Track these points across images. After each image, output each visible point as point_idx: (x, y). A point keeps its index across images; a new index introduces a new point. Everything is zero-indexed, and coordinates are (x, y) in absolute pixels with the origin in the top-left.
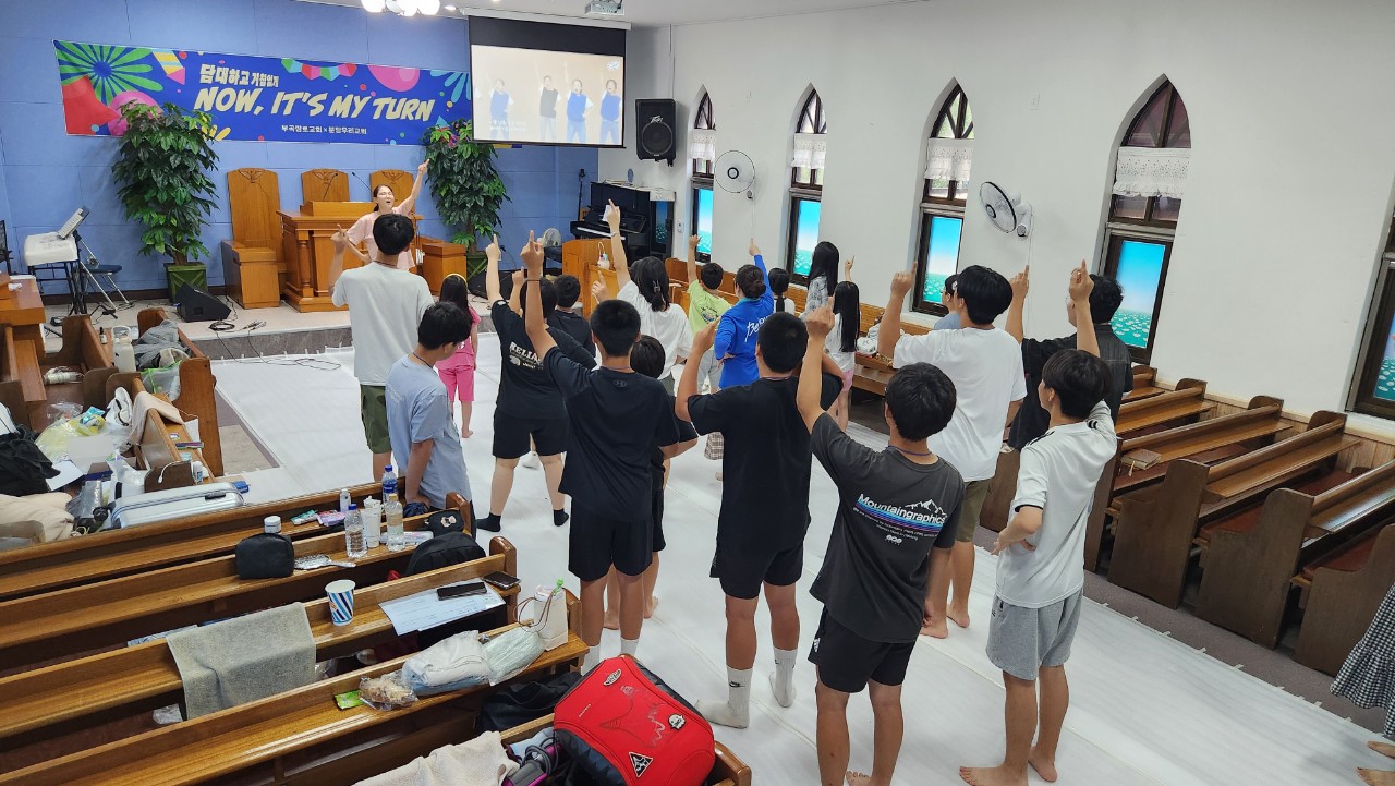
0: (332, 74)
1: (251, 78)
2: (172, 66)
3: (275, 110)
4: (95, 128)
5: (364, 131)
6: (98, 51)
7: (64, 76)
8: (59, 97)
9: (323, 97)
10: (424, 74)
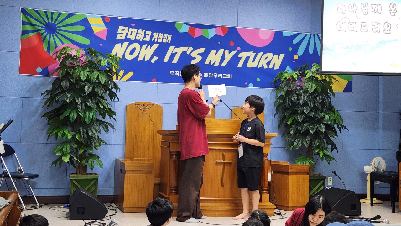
0: (211, 33)
1: (152, 36)
2: (99, 27)
3: (166, 60)
4: (39, 70)
5: (230, 76)
6: (50, 15)
7: (24, 33)
8: (18, 47)
9: (202, 50)
10: (278, 34)
